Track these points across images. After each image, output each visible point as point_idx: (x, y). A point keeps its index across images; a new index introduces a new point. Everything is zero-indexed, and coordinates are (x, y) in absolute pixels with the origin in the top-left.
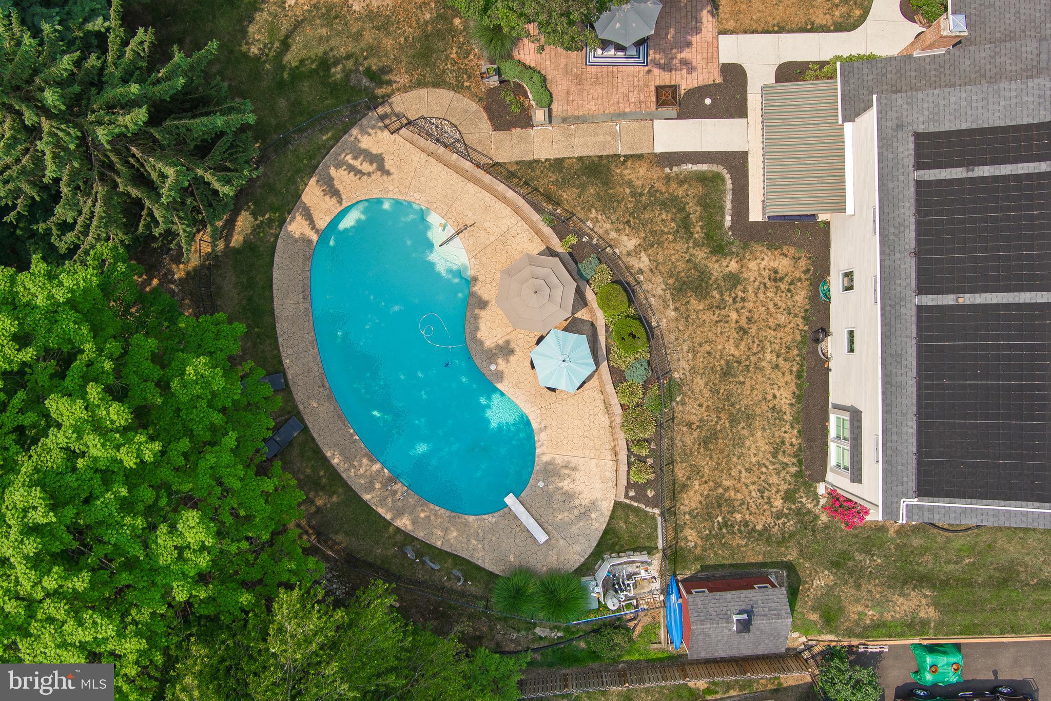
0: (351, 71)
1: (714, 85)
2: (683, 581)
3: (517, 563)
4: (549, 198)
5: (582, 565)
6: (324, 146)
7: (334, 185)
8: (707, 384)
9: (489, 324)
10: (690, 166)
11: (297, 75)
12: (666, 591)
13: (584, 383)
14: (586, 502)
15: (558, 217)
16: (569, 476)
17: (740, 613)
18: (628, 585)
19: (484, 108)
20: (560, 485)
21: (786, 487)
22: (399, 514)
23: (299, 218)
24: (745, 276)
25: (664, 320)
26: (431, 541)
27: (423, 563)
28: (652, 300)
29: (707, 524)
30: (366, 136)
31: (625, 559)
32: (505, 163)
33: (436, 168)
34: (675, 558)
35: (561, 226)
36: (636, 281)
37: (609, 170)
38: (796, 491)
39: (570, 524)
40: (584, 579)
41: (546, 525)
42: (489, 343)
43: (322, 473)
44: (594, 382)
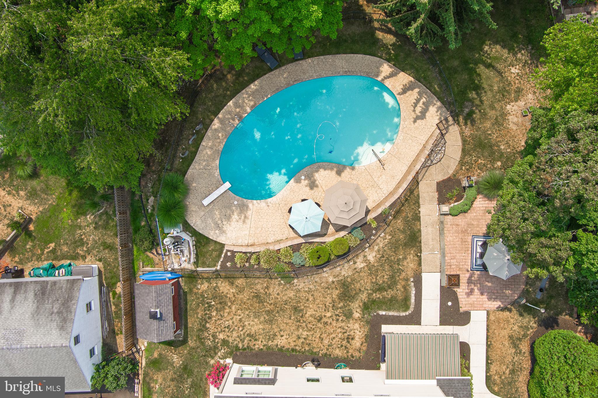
0: (473, 103)
1: (459, 307)
2: (178, 281)
3: (191, 187)
4: (398, 212)
5: (189, 225)
6: (431, 86)
7: (409, 90)
8: (290, 298)
9: (327, 176)
10: (414, 292)
11: (472, 72)
12: (173, 271)
13: (293, 229)
14: (225, 228)
15: (387, 217)
16: (240, 219)
17: (161, 314)
18: (177, 250)
19: (450, 177)
20: (235, 214)
21: (231, 341)
22: (221, 121)
23: (391, 70)
24: (351, 321)
25: (327, 275)
26: (205, 139)
27: (193, 134)
28: (339, 269)
29: (210, 296)
30: (436, 110)
31: (192, 249)
32: (418, 188)
33: (417, 149)
34: (192, 277)
35: (382, 219)
36: (350, 260)
37: (413, 247)
38: (228, 346)
39: (213, 219)
40: (181, 225)
41: (212, 205)
42: (317, 175)
43: (246, 78)
44: (293, 234)
